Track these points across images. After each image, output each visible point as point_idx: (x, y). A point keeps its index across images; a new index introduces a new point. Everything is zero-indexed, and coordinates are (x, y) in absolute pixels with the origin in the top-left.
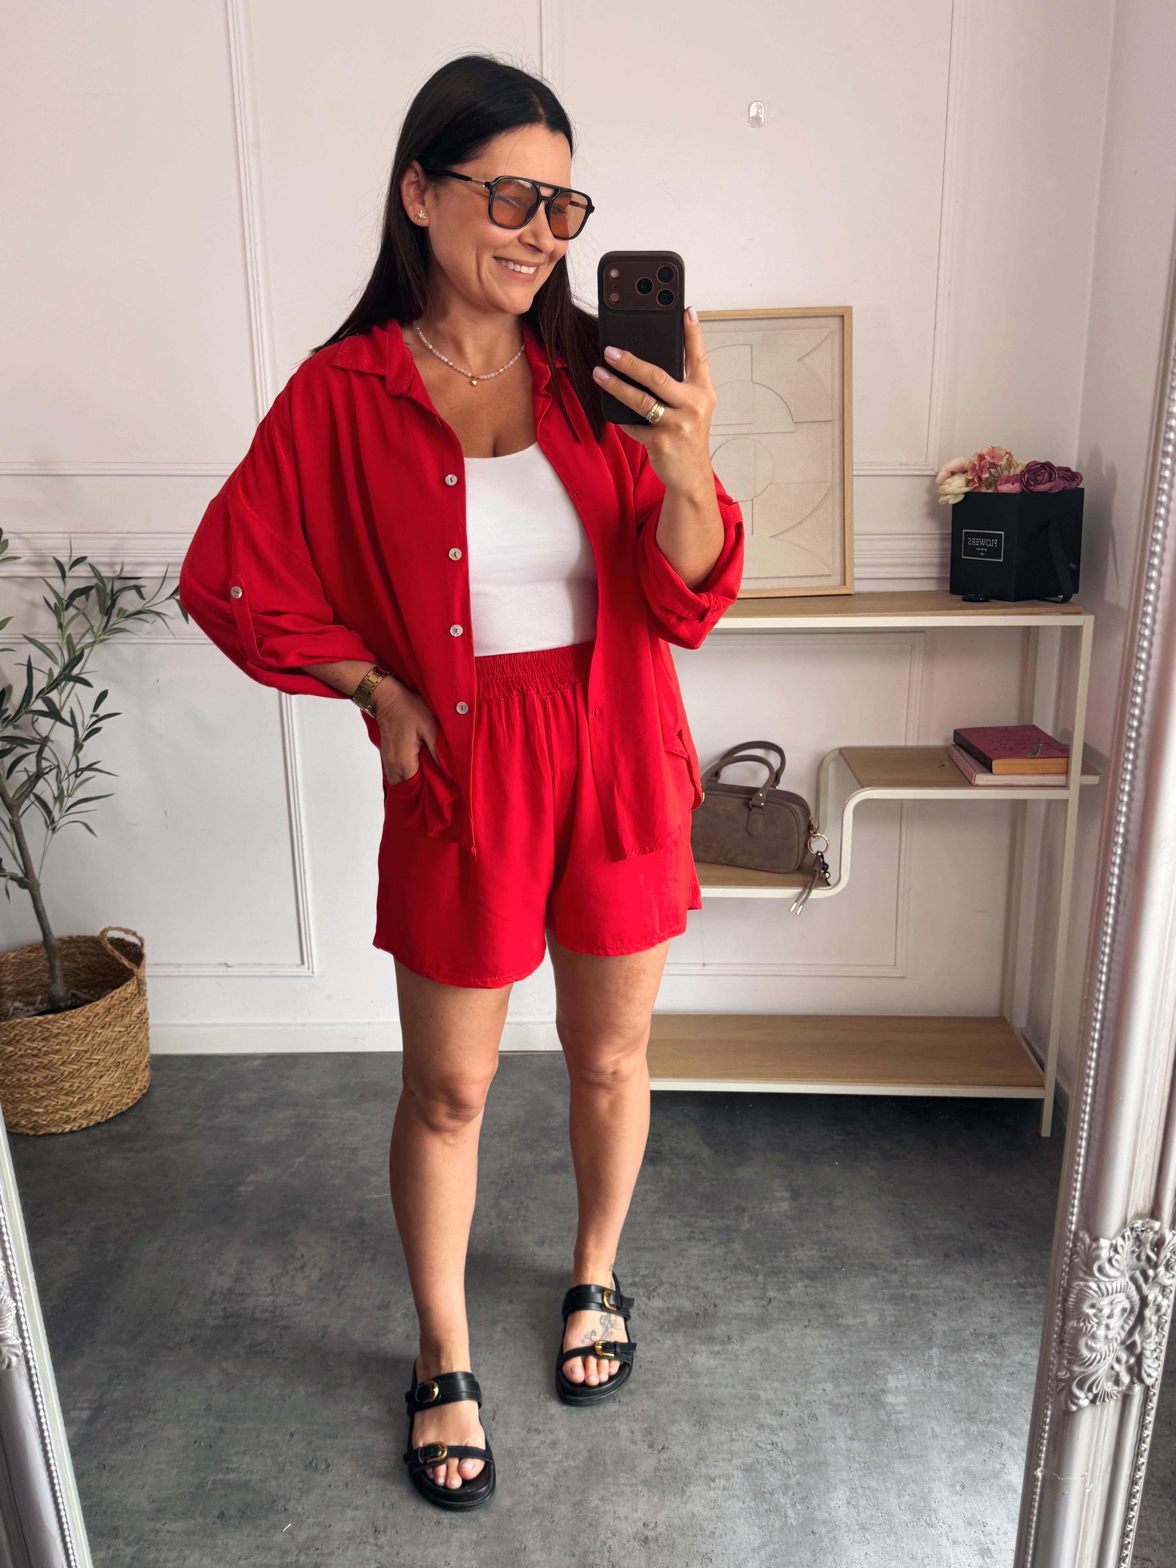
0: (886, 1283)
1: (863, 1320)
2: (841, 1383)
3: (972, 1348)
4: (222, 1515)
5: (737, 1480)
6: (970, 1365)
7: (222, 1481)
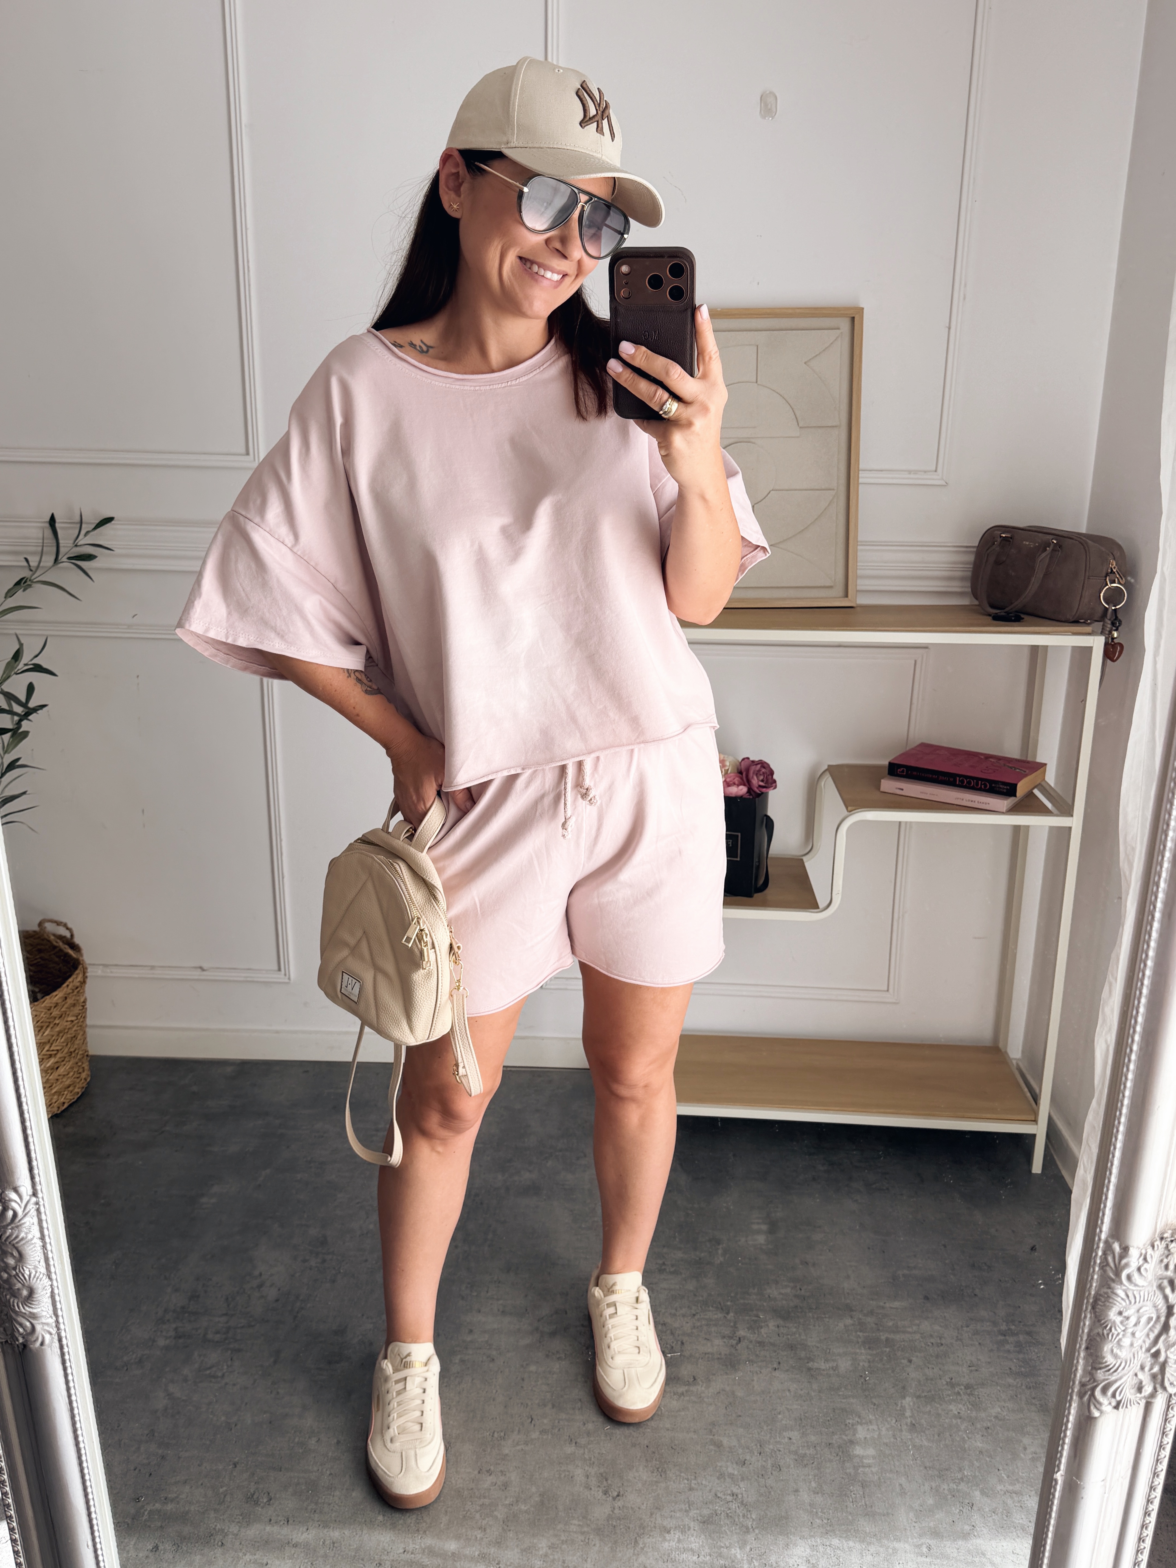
0: (861, 1326)
1: (835, 1365)
2: (809, 1431)
3: (947, 1399)
5: (693, 1532)
6: (943, 1418)
7: (159, 1511)
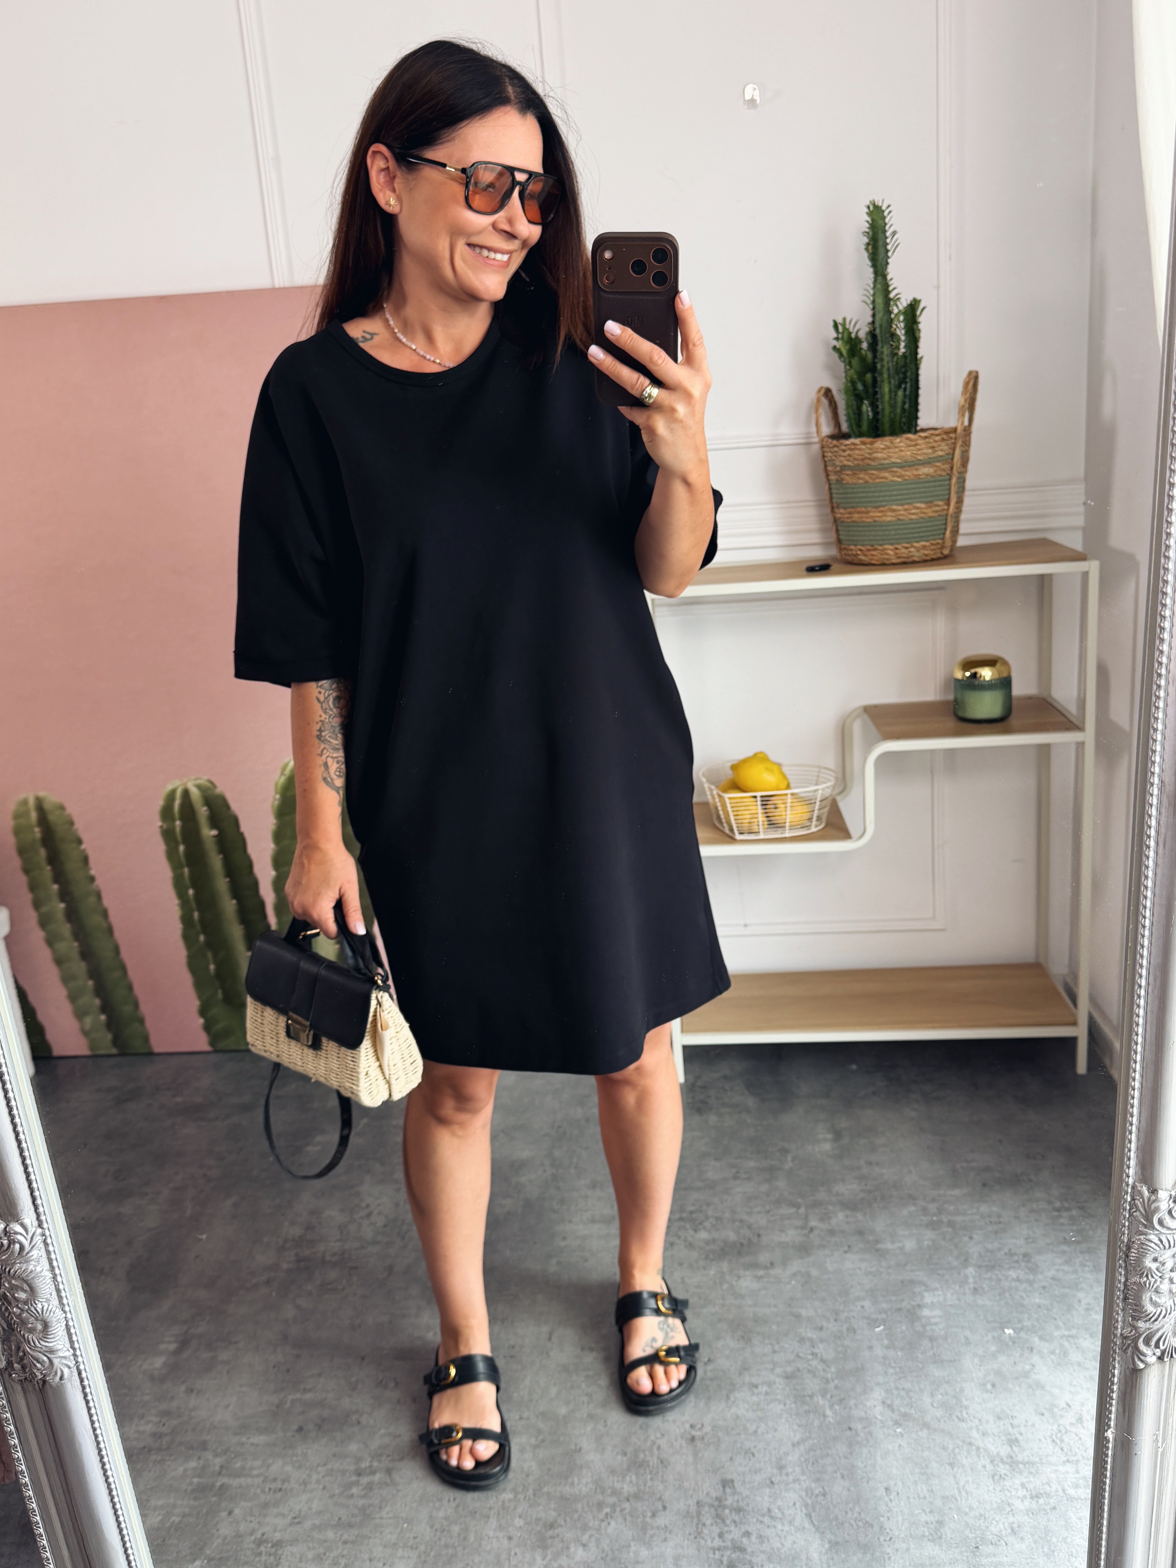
0: (924, 1210)
1: (900, 1244)
2: (879, 1300)
3: (1007, 1266)
4: (300, 1429)
5: (778, 1386)
6: (1003, 1281)
